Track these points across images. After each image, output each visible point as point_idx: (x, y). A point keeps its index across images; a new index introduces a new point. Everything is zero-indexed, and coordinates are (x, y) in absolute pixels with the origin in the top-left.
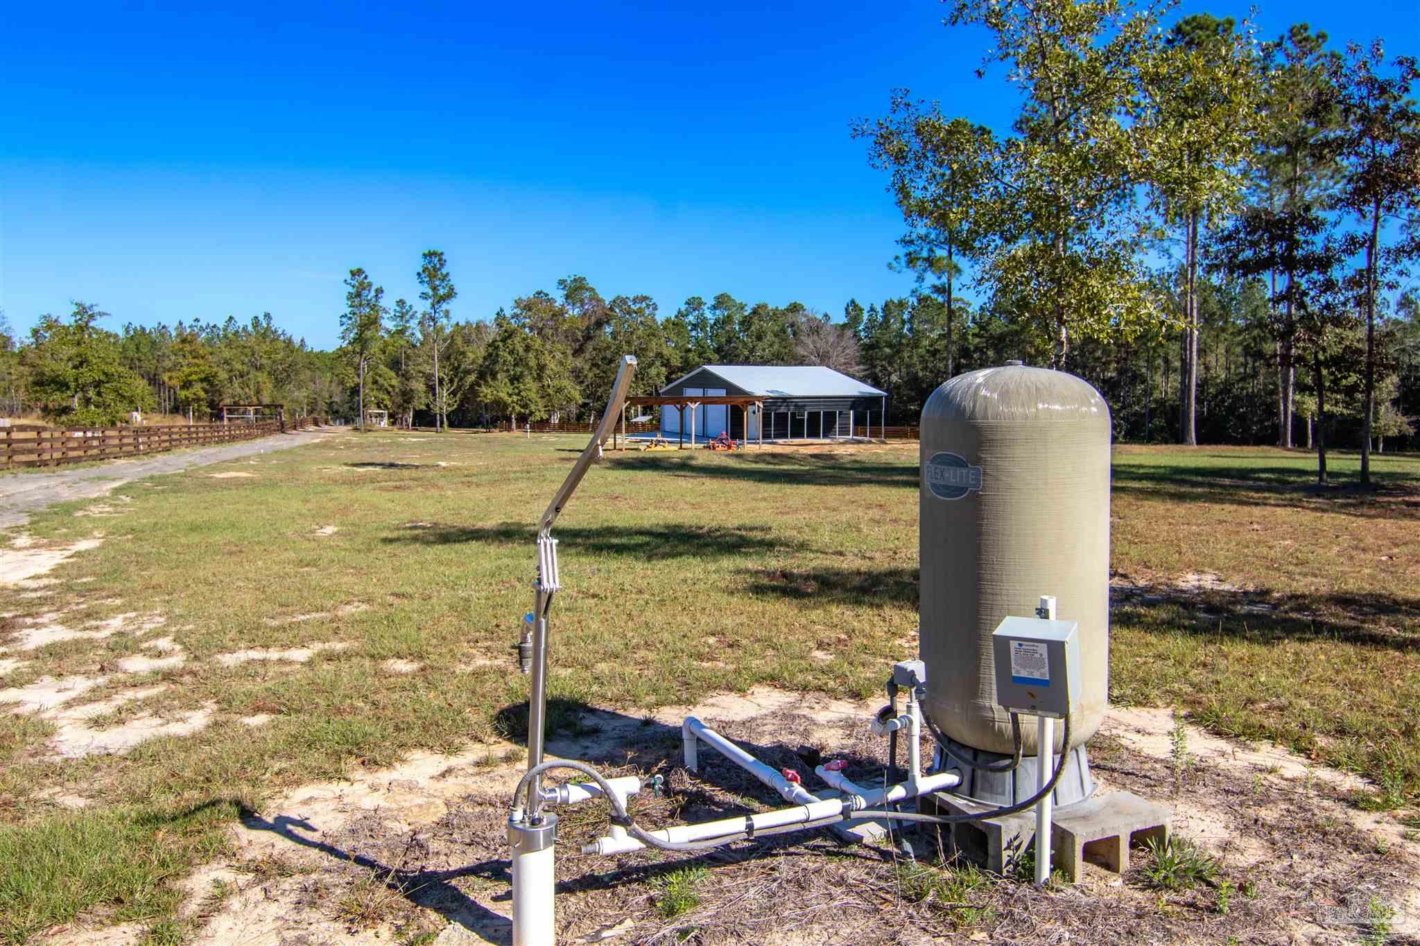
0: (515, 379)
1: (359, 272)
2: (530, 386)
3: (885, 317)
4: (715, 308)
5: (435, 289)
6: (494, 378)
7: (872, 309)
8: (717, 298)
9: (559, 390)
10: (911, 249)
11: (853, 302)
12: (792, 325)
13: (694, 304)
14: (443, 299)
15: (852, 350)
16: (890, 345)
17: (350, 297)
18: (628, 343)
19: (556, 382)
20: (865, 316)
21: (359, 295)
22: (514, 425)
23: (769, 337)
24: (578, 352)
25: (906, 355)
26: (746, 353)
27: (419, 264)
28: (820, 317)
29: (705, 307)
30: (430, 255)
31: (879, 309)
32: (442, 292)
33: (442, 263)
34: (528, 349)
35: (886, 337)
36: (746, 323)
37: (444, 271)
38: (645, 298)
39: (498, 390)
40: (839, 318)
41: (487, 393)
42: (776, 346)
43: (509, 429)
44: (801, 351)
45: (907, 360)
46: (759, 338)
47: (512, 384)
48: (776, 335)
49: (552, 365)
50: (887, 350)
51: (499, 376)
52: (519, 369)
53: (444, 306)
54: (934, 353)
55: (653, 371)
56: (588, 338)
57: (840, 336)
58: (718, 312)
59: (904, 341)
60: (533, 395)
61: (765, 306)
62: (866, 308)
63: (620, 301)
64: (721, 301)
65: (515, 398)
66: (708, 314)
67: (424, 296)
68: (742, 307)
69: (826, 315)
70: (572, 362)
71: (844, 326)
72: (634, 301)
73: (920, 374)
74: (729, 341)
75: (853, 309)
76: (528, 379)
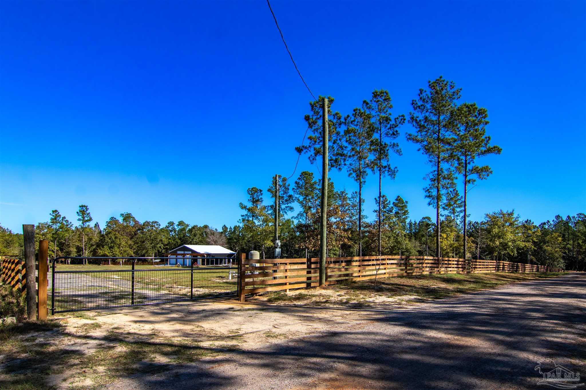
0: (111, 248)
1: (56, 211)
2: (116, 250)
3: (234, 231)
4: (178, 225)
5: (84, 218)
6: (103, 247)
7: (231, 228)
8: (179, 222)
9: (125, 251)
10: (243, 217)
11: (225, 226)
12: (205, 232)
13: (171, 224)
14: (87, 221)
15: (224, 240)
16: (236, 239)
17: (52, 219)
18: (150, 236)
19: (124, 249)
20: (228, 230)
21: (56, 219)
22: (110, 263)
23: (198, 236)
24: (131, 238)
25: (241, 242)
26: (191, 240)
27: (78, 209)
28: (214, 230)
29: (175, 225)
30: (82, 206)
31: (233, 228)
32: (86, 219)
33: (87, 209)
34: (116, 238)
35: (235, 237)
36: (190, 231)
37: (88, 212)
38: (156, 222)
39: (105, 251)
40: (220, 230)
41: (100, 252)
42: (200, 238)
43: (108, 264)
44: (209, 240)
45: (241, 243)
46: (195, 235)
47: (110, 249)
48: (200, 235)
49: (124, 243)
50: (235, 240)
51: (105, 247)
52: (112, 245)
53: (88, 224)
54: (249, 241)
55: (158, 246)
56: (135, 234)
57: (221, 236)
58: (179, 227)
59: (240, 238)
60: (117, 253)
61: (197, 226)
62: (229, 228)
63: (147, 224)
64: (181, 223)
65: (111, 254)
66: (176, 227)
67: (79, 220)
68: (188, 226)
69: (216, 229)
70: (130, 242)
71: (222, 233)
72: (152, 223)
73: (245, 247)
74: (184, 236)
75: (225, 228)
76: (116, 248)
